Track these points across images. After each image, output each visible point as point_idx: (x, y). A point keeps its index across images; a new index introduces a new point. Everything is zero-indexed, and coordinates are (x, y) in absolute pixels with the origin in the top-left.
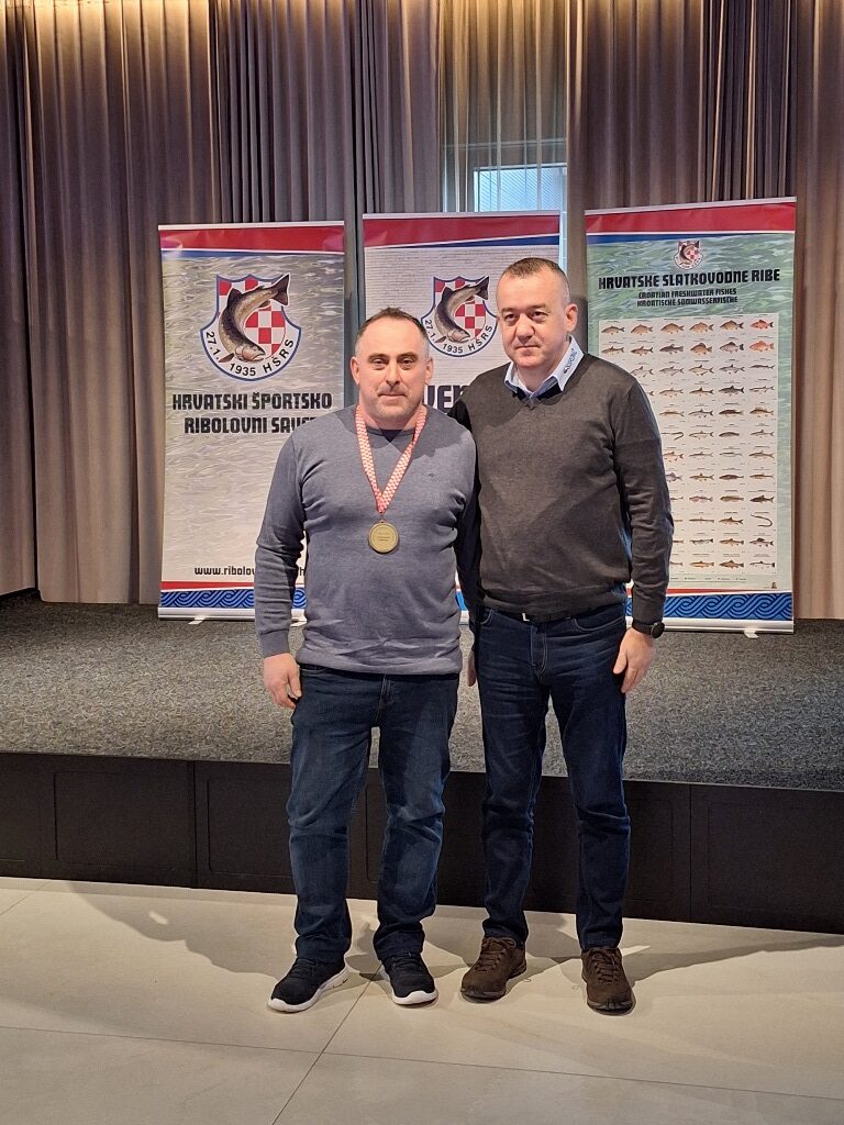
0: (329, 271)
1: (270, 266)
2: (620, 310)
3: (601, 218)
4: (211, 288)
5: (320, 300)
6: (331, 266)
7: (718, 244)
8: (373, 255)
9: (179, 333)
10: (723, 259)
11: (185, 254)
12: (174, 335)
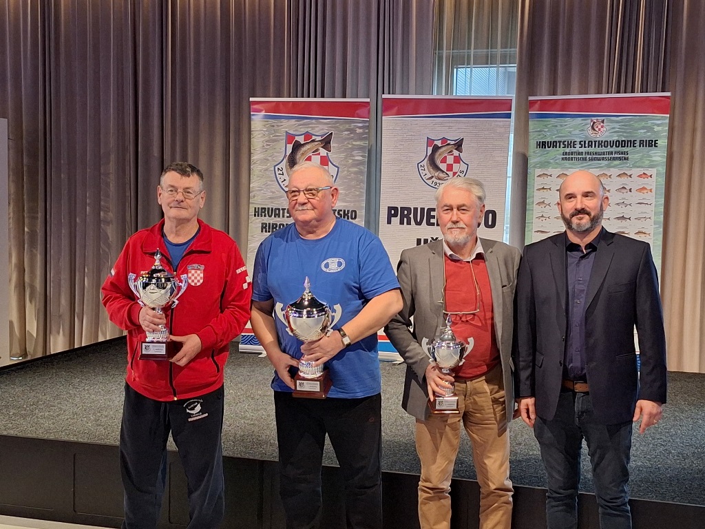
0: (359, 131)
1: (321, 126)
2: (549, 163)
3: (539, 102)
4: (282, 139)
5: (352, 149)
6: (360, 128)
7: (617, 122)
8: (388, 121)
9: (260, 167)
10: (621, 132)
11: (266, 117)
12: (256, 169)
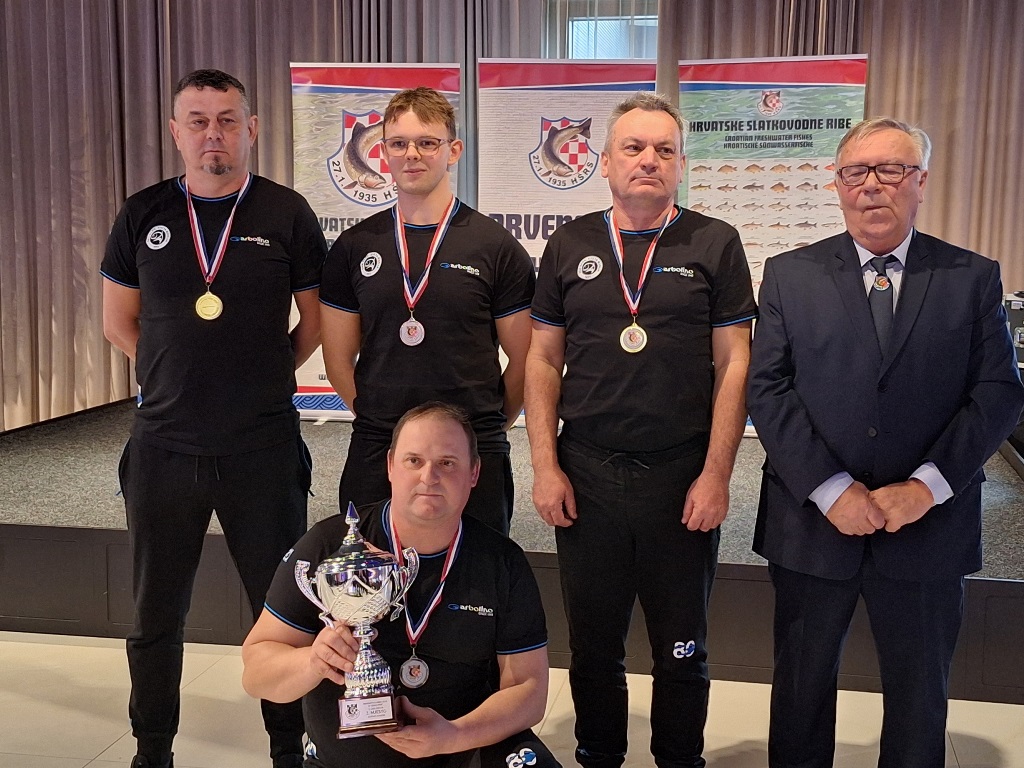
2: (708, 151)
3: (691, 68)
4: (338, 121)
7: (798, 95)
8: (488, 96)
9: (307, 161)
10: (802, 108)
11: (314, 90)
12: (302, 163)
